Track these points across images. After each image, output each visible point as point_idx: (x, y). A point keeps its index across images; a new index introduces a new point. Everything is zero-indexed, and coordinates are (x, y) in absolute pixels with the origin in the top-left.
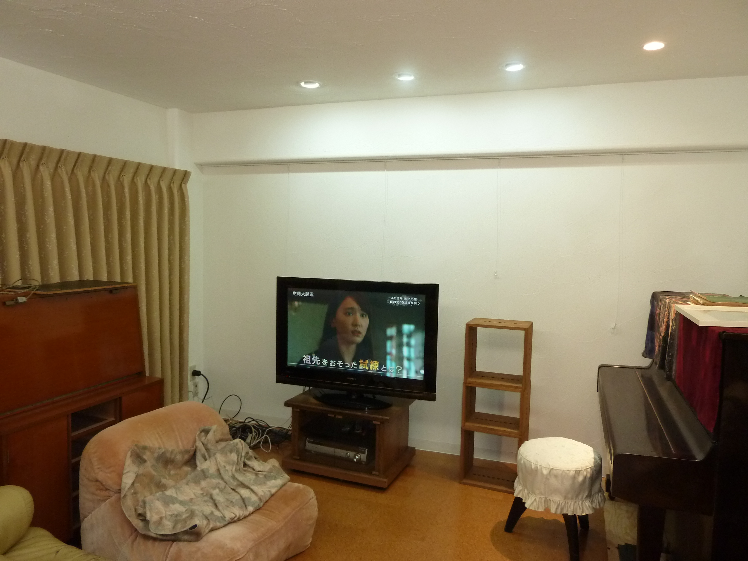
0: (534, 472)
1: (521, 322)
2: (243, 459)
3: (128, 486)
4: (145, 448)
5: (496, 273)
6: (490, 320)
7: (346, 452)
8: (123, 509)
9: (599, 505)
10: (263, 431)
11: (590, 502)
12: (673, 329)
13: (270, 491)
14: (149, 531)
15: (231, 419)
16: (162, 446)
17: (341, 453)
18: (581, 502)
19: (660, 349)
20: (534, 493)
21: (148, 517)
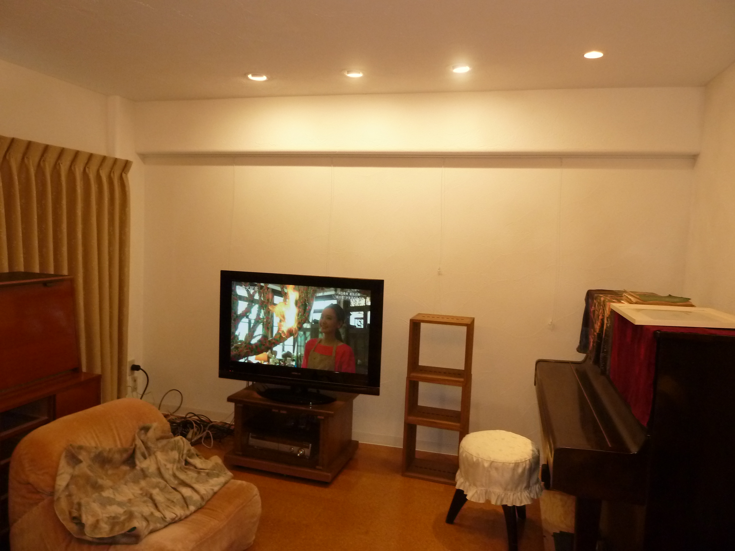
0: (475, 465)
1: (462, 318)
2: (184, 457)
3: (62, 488)
4: (81, 448)
5: (439, 269)
6: (433, 316)
7: (289, 446)
8: (57, 513)
9: (537, 496)
10: (205, 426)
11: (528, 492)
12: (607, 326)
13: (213, 490)
14: (85, 535)
15: (171, 414)
16: (99, 445)
17: (285, 448)
18: (520, 493)
19: (595, 345)
20: (475, 485)
21: (84, 519)
